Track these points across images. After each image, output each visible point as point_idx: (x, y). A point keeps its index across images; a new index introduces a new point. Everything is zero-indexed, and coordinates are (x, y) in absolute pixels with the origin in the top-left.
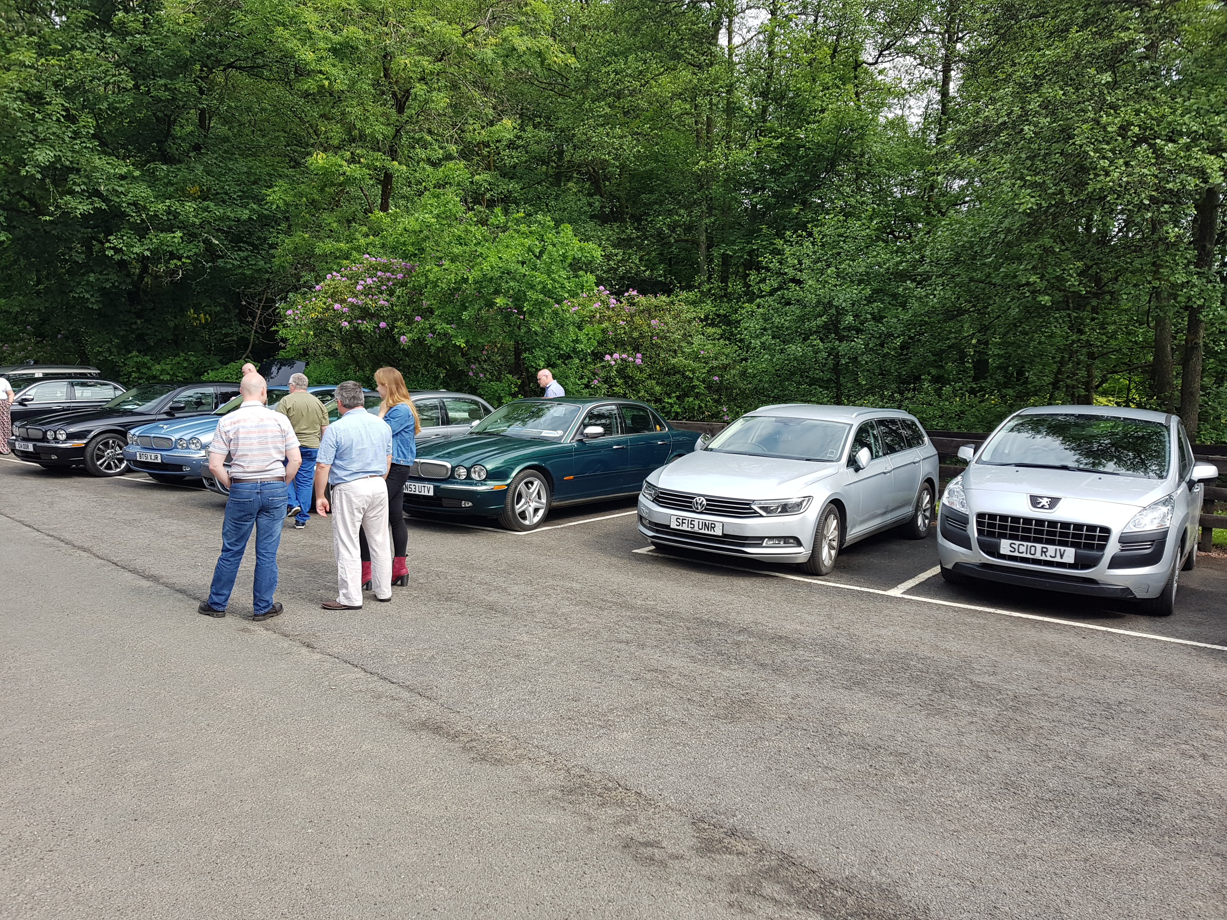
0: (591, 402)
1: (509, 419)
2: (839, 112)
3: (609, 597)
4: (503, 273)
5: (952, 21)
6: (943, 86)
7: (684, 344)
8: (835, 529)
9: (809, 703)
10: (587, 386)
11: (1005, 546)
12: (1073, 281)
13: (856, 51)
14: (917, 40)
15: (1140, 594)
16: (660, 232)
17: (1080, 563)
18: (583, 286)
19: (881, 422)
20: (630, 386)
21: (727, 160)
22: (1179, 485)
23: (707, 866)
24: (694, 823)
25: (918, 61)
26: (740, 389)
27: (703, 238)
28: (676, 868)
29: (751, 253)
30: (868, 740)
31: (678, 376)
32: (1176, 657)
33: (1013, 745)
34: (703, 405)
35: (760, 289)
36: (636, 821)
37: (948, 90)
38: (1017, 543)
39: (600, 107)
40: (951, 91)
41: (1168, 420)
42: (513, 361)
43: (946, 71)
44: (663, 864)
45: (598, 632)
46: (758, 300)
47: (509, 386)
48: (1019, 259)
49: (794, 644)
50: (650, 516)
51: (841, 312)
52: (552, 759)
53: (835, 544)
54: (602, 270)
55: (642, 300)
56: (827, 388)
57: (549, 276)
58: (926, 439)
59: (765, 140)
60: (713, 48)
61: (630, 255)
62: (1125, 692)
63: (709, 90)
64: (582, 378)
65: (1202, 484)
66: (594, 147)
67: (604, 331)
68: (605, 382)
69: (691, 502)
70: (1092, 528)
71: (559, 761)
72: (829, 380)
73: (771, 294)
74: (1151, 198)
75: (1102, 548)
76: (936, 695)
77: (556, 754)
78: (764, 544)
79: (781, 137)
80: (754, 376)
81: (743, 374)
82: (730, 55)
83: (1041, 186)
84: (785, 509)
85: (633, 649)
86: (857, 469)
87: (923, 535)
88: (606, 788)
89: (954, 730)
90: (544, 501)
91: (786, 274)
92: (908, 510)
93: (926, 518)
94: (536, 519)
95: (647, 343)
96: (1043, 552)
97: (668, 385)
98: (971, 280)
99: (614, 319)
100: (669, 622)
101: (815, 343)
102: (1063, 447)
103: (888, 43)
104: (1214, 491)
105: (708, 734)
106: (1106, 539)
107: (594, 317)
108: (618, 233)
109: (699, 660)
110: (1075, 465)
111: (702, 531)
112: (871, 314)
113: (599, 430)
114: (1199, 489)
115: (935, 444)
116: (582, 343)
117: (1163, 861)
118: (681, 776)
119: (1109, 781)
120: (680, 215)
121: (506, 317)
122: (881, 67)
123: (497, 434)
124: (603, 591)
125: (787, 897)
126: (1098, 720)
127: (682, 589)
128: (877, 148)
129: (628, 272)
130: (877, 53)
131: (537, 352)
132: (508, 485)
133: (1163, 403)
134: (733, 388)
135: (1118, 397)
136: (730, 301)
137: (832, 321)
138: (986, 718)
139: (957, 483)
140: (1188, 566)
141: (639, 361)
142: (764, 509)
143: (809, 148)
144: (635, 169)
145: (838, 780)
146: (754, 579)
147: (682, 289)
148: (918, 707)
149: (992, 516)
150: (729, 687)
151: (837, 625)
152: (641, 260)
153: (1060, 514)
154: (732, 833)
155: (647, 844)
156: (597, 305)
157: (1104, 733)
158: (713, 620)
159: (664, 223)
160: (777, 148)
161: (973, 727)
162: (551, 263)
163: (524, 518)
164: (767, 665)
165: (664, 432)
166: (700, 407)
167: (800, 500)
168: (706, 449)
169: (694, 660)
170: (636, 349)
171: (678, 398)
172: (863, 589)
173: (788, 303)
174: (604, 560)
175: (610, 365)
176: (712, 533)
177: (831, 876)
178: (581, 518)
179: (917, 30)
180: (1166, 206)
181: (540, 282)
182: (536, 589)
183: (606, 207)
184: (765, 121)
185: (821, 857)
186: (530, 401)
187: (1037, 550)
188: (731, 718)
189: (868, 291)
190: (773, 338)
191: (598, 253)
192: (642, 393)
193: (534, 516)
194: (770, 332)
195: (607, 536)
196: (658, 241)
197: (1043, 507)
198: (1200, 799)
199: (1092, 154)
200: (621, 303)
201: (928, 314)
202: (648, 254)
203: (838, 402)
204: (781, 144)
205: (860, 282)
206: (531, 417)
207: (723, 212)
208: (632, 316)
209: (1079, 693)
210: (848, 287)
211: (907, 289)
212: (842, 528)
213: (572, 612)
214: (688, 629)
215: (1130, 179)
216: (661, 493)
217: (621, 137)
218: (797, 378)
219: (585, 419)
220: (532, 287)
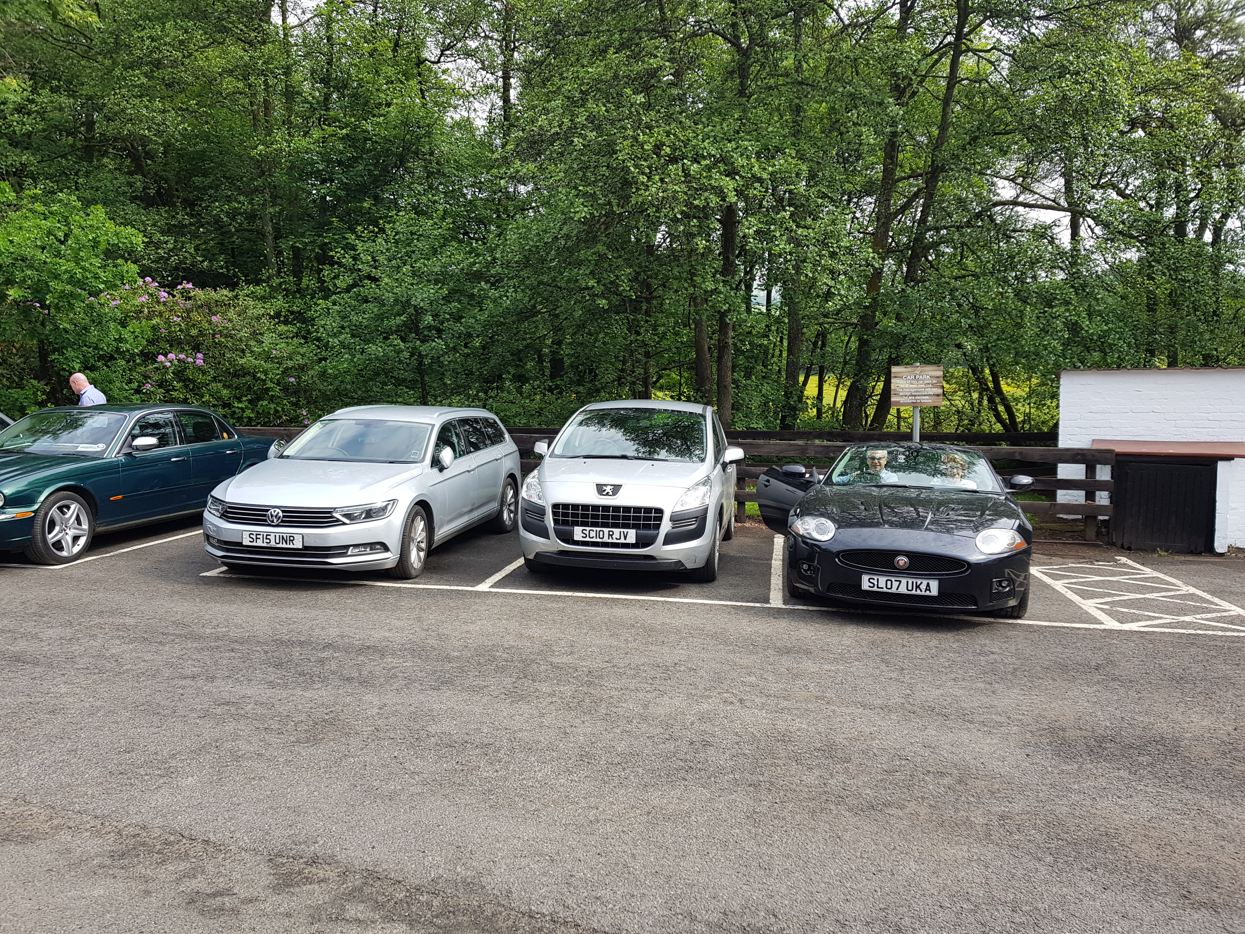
0: (140, 409)
1: (34, 432)
2: (404, 108)
3: (171, 630)
4: (17, 259)
5: (508, 29)
6: (504, 93)
7: (252, 343)
8: (422, 530)
9: (396, 711)
10: (138, 391)
11: (578, 533)
12: (624, 286)
13: (417, 48)
14: (477, 44)
15: (689, 566)
16: (218, 220)
17: (642, 542)
18: (123, 276)
19: (464, 421)
20: (191, 390)
21: (290, 146)
22: (715, 467)
23: (285, 902)
24: (270, 860)
25: (480, 66)
26: (320, 391)
27: (269, 228)
28: (250, 912)
29: (323, 246)
30: (455, 738)
31: (248, 378)
32: (719, 617)
33: (588, 717)
34: (280, 409)
35: (335, 285)
36: (203, 872)
37: (508, 96)
38: (588, 529)
39: (134, 76)
40: (512, 97)
41: (704, 410)
42: (38, 363)
43: (506, 77)
44: (235, 911)
45: (158, 670)
46: (334, 297)
47: (35, 393)
48: (579, 264)
49: (382, 653)
50: (218, 534)
51: (419, 312)
52: (98, 823)
53: (423, 545)
54: (149, 259)
55: (199, 293)
56: (413, 389)
57: (77, 264)
58: (507, 436)
59: (330, 130)
60: (265, 26)
61: (183, 243)
62: (680, 654)
63: (263, 70)
64: (130, 381)
65: (734, 465)
66: (131, 120)
67: (154, 328)
68: (160, 386)
69: (265, 515)
70: (648, 510)
71: (107, 824)
72: (414, 381)
73: (348, 290)
74: (682, 212)
75: (658, 527)
76: (520, 682)
77: (104, 816)
78: (349, 553)
79: (346, 127)
80: (336, 377)
81: (323, 374)
82: (286, 35)
83: (593, 196)
84: (370, 514)
85: (200, 683)
86: (442, 469)
87: (509, 529)
88: (167, 843)
89: (535, 713)
90: (85, 526)
91: (359, 270)
92: (494, 506)
93: (511, 512)
94: (76, 549)
95: (208, 342)
96: (610, 536)
97: (237, 388)
98: (540, 283)
99: (167, 315)
100: (245, 647)
101: (395, 342)
102: (624, 438)
103: (449, 44)
104: (745, 470)
105: (288, 762)
106: (660, 519)
107: (141, 312)
108: (166, 219)
109: (279, 684)
110: (635, 454)
111: (280, 546)
112: (449, 314)
113: (153, 441)
114: (732, 470)
115: (516, 441)
116: (127, 341)
117: (710, 800)
118: (256, 813)
119: (667, 737)
120: (239, 202)
121: (24, 312)
122: (444, 66)
123: (19, 451)
124: (164, 624)
125: (372, 914)
126: (658, 682)
127: (260, 610)
128: (445, 148)
129: (181, 262)
130: (439, 52)
131: (70, 353)
132: (35, 512)
133: (704, 396)
134: (313, 390)
135: (673, 392)
136: (303, 297)
137: (412, 320)
138: (564, 696)
139: (534, 477)
140: (727, 536)
141: (200, 362)
142: (347, 516)
143: (376, 142)
144: (181, 149)
145: (425, 783)
146: (341, 590)
147: (248, 282)
148: (503, 696)
149: (566, 506)
150: (311, 708)
151: (426, 627)
152: (197, 249)
153: (621, 500)
154: (314, 861)
155: (214, 895)
156: (144, 299)
157: (663, 693)
158: (294, 639)
159: (222, 210)
160: (342, 138)
161: (552, 707)
162: (79, 249)
163: (61, 549)
164: (353, 678)
165: (233, 440)
166: (277, 411)
167: (384, 504)
168: (281, 457)
169: (272, 685)
170: (197, 348)
171: (250, 401)
172: (452, 588)
173: (367, 301)
174: (165, 587)
175: (164, 367)
176: (291, 546)
177: (417, 882)
178: (136, 542)
179: (476, 35)
180: (695, 221)
181: (66, 271)
182: (77, 631)
183: (150, 189)
184: (327, 109)
185: (407, 866)
186: (62, 411)
187: (605, 534)
188: (313, 739)
189: (445, 291)
190: (353, 336)
191: (139, 240)
192: (207, 398)
193: (73, 546)
194: (348, 330)
195: (169, 560)
196: (216, 229)
197: (607, 494)
198: (738, 739)
199: (632, 169)
200: (174, 296)
201: (503, 315)
202: (205, 243)
203: (424, 402)
204: (347, 134)
205: (437, 282)
206: (64, 429)
207: (290, 203)
208: (188, 311)
209: (643, 660)
210: (425, 286)
211: (482, 290)
212: (430, 528)
213: (124, 652)
214: (266, 652)
215: (665, 195)
216: (230, 508)
217: (164, 112)
218: (382, 377)
219: (133, 428)
220: (56, 277)
